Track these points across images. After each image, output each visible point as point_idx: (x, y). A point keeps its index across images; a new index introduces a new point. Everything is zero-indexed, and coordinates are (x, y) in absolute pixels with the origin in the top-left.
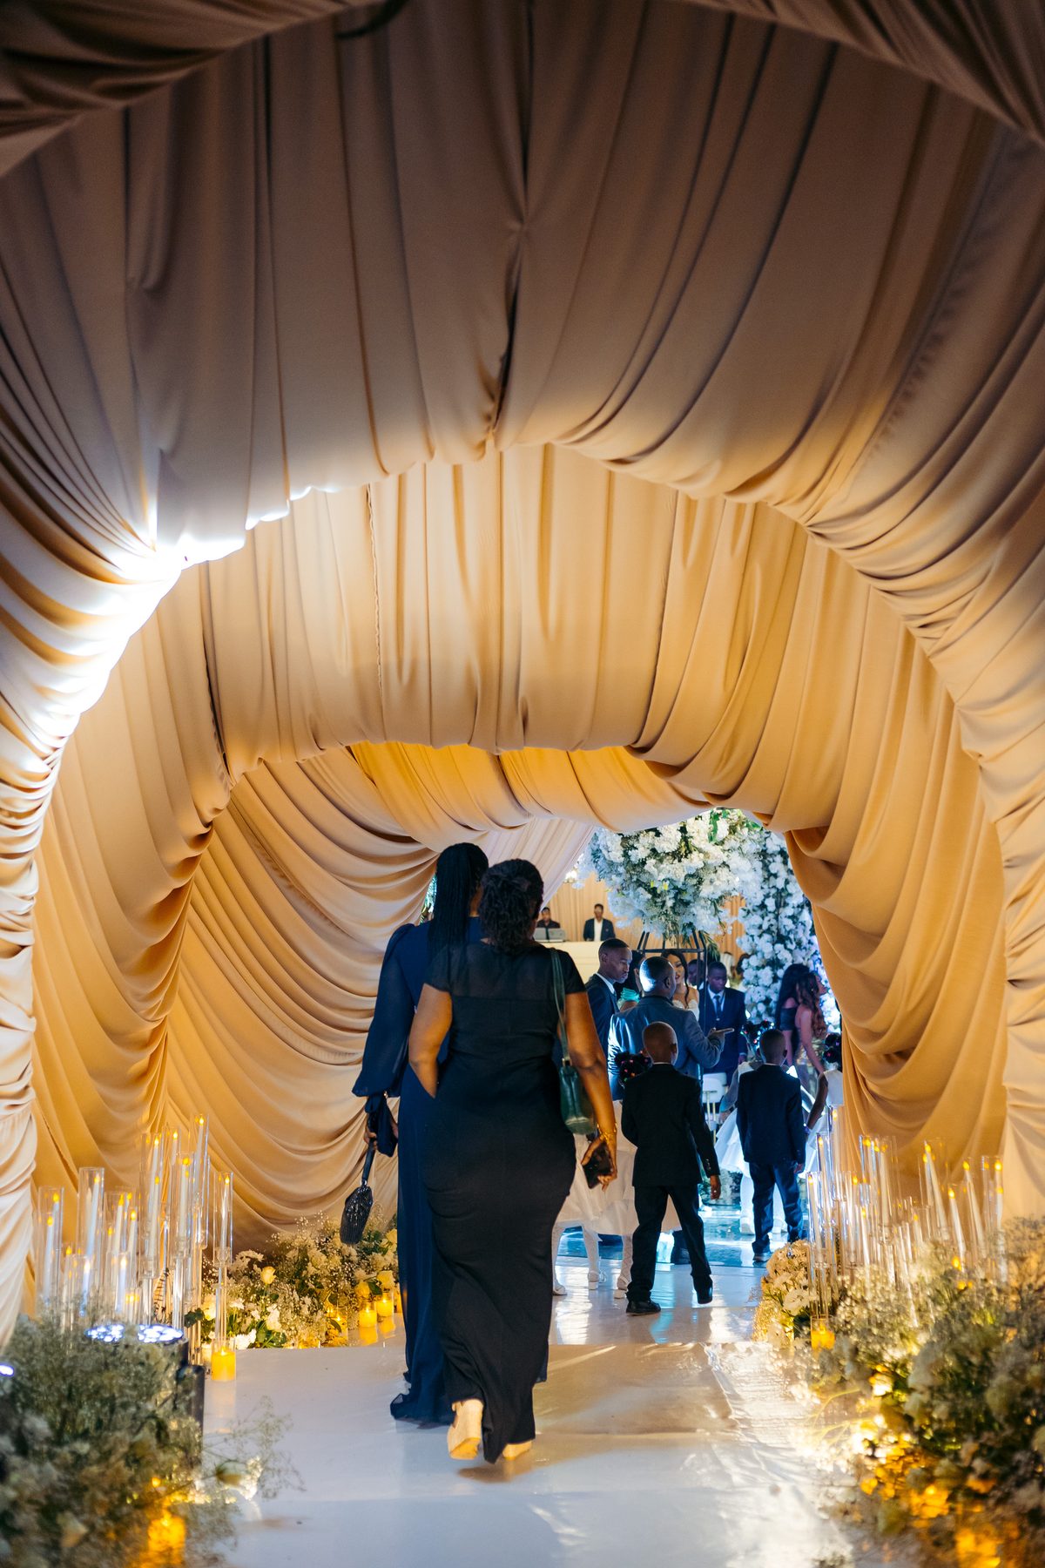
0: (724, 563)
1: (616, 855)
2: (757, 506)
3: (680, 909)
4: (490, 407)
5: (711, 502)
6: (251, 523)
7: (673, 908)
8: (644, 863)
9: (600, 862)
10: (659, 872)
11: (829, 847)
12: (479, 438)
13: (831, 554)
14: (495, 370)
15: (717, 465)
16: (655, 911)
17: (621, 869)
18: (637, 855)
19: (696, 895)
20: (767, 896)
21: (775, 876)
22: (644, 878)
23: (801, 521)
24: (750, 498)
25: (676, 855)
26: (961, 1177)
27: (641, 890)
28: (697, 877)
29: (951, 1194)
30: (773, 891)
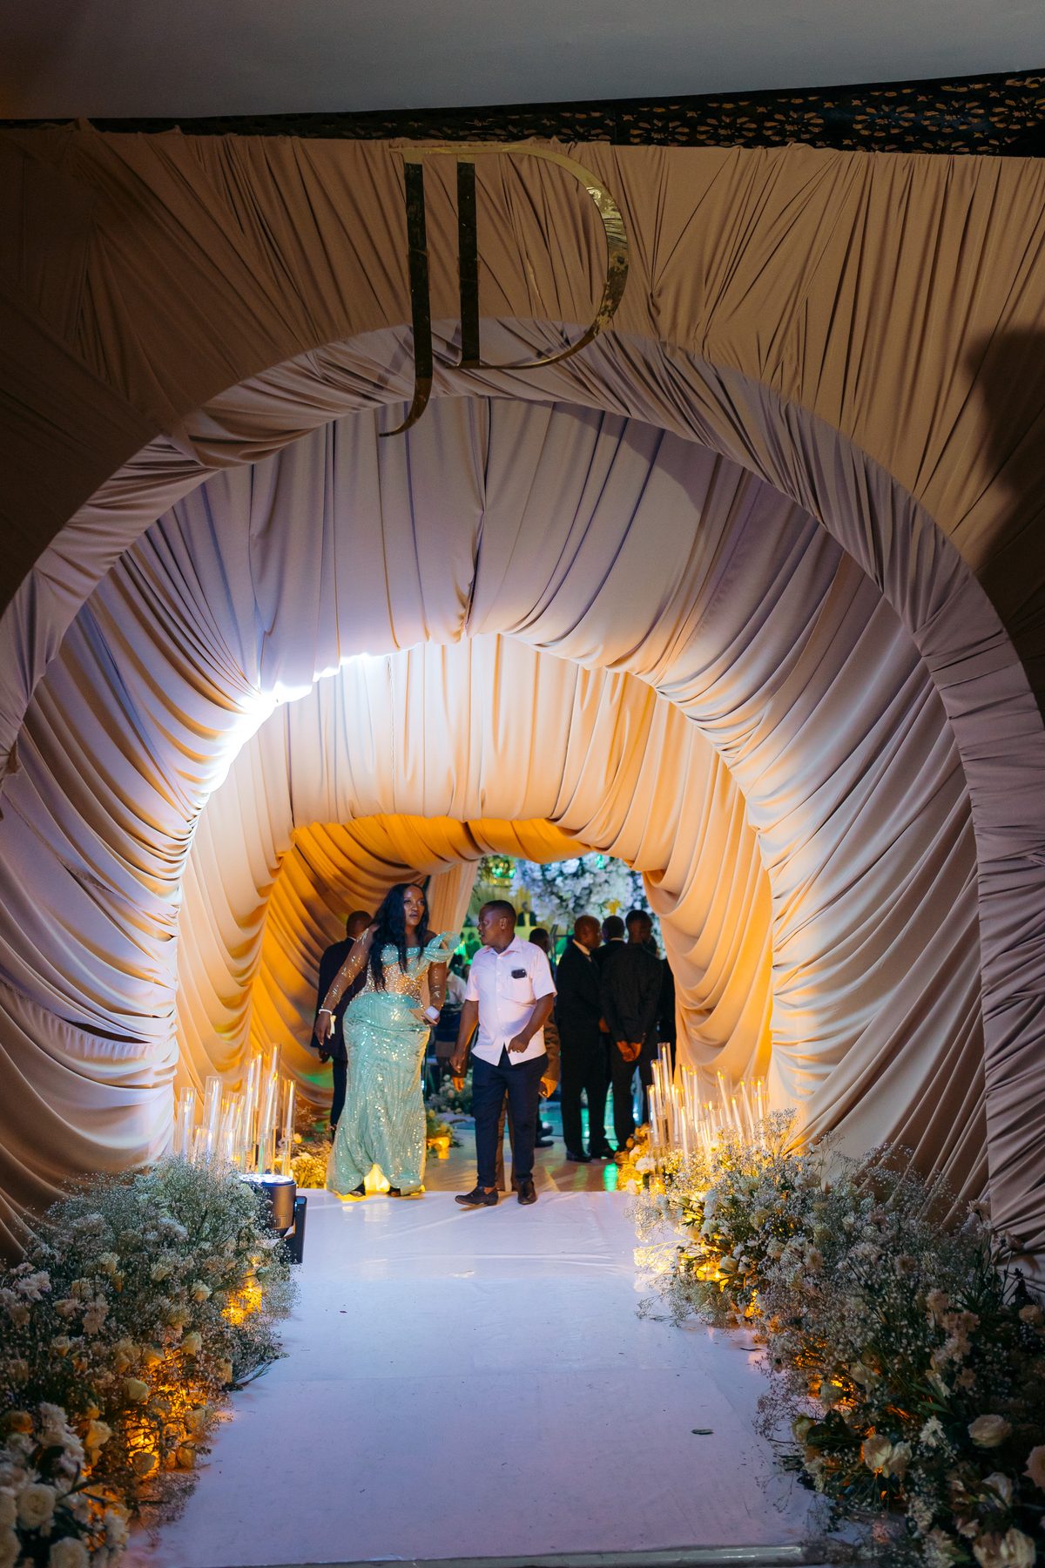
0: (606, 707)
1: (538, 875)
2: (627, 674)
3: (578, 909)
4: (462, 611)
5: (599, 671)
6: (317, 676)
7: (573, 909)
8: (554, 880)
9: (527, 878)
10: (565, 885)
11: (668, 881)
12: (456, 628)
13: (671, 705)
14: (466, 591)
15: (601, 649)
16: (562, 911)
17: (540, 884)
18: (549, 875)
19: (588, 900)
20: (635, 900)
21: (641, 888)
22: (555, 890)
23: (652, 685)
24: (621, 669)
25: (575, 875)
26: (740, 1091)
27: (553, 897)
28: (589, 891)
29: (734, 1102)
30: (639, 898)
